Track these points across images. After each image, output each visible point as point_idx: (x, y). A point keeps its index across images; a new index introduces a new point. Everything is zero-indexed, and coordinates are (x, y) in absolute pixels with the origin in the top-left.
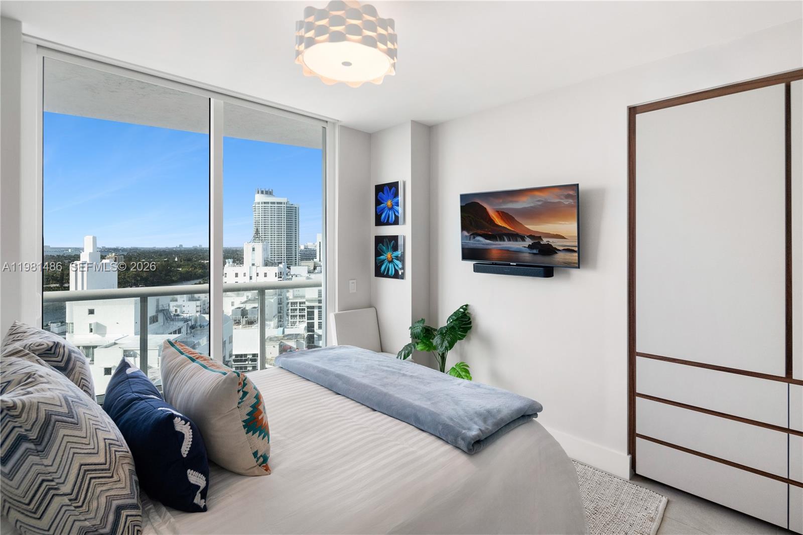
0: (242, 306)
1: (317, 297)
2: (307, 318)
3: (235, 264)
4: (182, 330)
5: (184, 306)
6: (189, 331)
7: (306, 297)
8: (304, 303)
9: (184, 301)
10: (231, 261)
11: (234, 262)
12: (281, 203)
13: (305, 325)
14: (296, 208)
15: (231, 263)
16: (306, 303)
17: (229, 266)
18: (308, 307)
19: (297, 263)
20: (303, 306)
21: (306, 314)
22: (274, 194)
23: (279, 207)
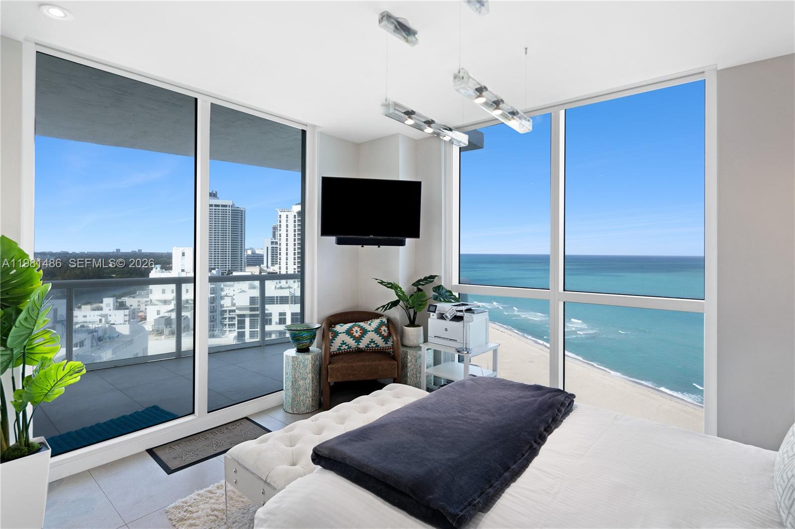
0: (167, 315)
1: (249, 305)
2: (238, 327)
3: (164, 270)
4: (85, 343)
5: (110, 316)
6: (95, 344)
7: (236, 305)
8: (234, 311)
9: (110, 310)
10: (158, 266)
11: (162, 268)
12: (226, 206)
13: (235, 334)
14: (242, 211)
15: (158, 269)
16: (236, 311)
17: (156, 272)
18: (239, 316)
19: (243, 268)
20: (233, 315)
21: (236, 322)
22: (218, 196)
23: (223, 210)
